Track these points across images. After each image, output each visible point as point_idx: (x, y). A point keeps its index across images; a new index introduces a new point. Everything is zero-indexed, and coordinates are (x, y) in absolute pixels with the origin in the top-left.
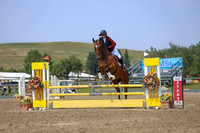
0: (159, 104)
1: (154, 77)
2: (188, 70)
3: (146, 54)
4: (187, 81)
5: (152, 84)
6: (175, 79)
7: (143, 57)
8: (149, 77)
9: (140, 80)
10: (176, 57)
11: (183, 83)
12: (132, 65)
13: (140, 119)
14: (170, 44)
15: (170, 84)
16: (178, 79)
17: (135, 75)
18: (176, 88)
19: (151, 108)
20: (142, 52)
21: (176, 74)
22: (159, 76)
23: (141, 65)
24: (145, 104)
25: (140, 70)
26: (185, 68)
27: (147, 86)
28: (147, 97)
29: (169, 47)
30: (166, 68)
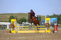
0: (50, 32)
1: (48, 24)
2: (59, 21)
3: (46, 17)
4: (58, 25)
5: (48, 26)
6: (55, 24)
7: (45, 18)
8: (47, 24)
9: (44, 24)
10: (55, 18)
11: (57, 25)
12: (42, 20)
13: (44, 36)
14: (53, 14)
15: (53, 26)
16: (56, 24)
17: (42, 23)
18: (55, 27)
19: (47, 33)
20: (45, 16)
21: (55, 23)
22: (50, 24)
23: (45, 20)
24: (45, 32)
25: (44, 22)
26: (58, 21)
27: (46, 26)
28: (46, 30)
29: (53, 15)
30: (52, 21)
